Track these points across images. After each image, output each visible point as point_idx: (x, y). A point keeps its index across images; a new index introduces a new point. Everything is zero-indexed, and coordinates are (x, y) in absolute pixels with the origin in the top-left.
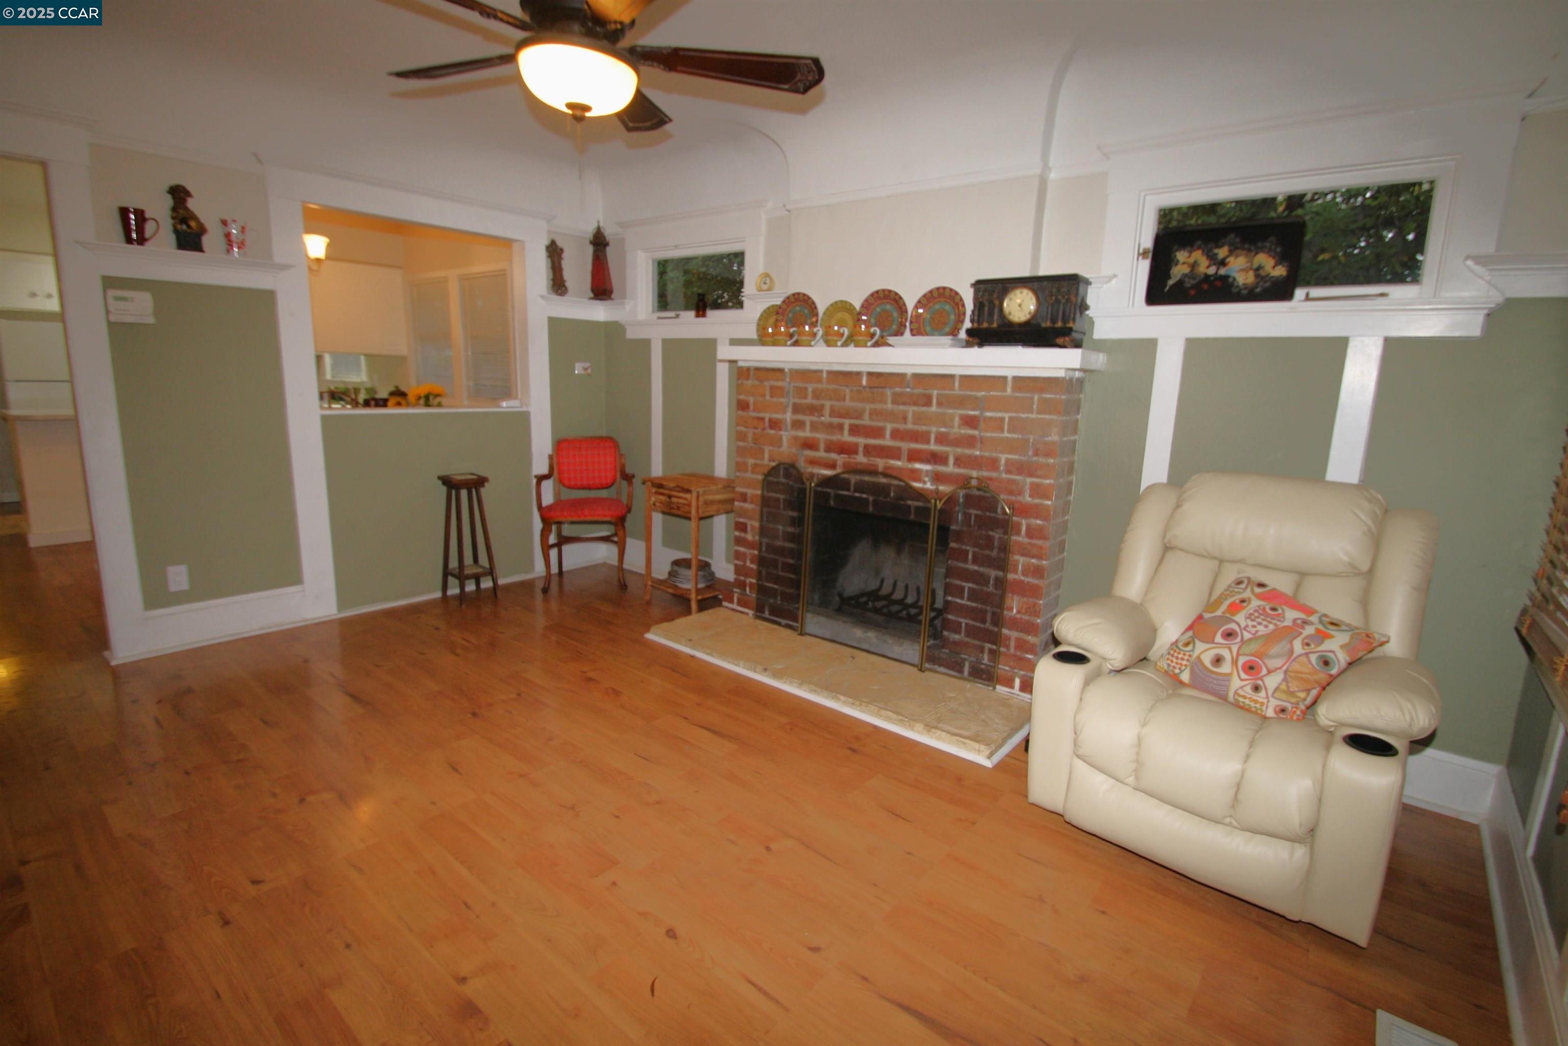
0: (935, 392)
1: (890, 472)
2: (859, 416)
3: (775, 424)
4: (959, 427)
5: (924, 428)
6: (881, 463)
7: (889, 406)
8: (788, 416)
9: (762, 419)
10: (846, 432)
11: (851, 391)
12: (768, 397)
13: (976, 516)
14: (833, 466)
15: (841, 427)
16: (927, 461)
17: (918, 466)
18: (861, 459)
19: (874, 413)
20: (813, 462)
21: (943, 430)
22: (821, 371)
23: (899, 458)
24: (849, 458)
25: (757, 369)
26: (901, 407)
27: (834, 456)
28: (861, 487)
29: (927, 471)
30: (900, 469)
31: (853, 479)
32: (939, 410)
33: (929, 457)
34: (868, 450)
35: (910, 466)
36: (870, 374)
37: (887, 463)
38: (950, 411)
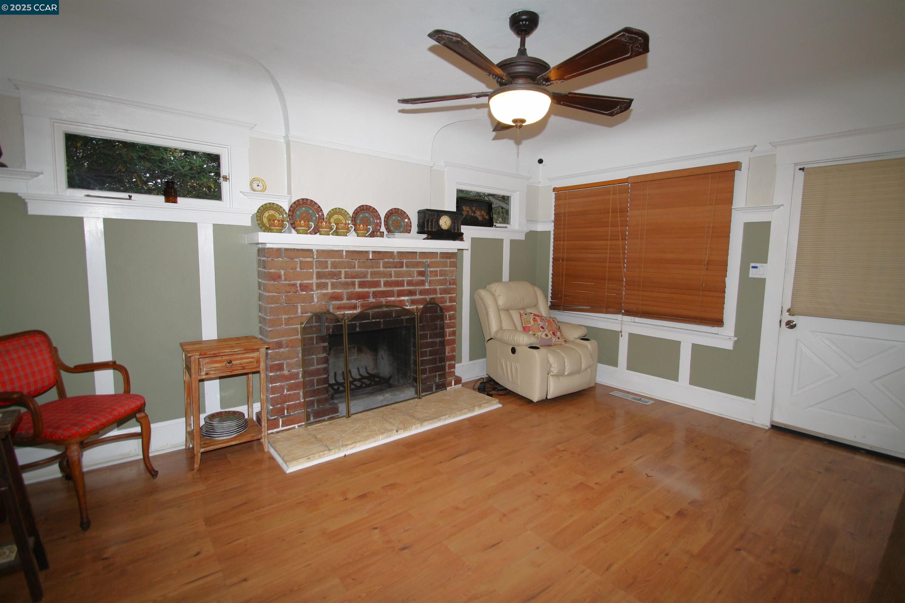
0: (405, 261)
1: (389, 304)
2: (365, 276)
3: (304, 287)
4: (417, 277)
5: (401, 279)
6: (383, 300)
7: (382, 269)
8: (314, 281)
9: (294, 285)
10: (357, 286)
11: (359, 262)
12: (298, 269)
13: (430, 316)
14: (354, 307)
15: (353, 284)
16: (407, 295)
17: (402, 298)
18: (372, 300)
19: (373, 274)
20: (339, 308)
21: (410, 279)
22: (342, 251)
23: (393, 296)
24: (364, 301)
25: (286, 250)
26: (388, 269)
27: (354, 301)
28: (375, 316)
29: (407, 300)
30: (394, 301)
31: (370, 312)
32: (407, 269)
33: (408, 293)
34: (375, 295)
35: (398, 299)
36: (374, 252)
37: (386, 300)
38: (412, 269)
